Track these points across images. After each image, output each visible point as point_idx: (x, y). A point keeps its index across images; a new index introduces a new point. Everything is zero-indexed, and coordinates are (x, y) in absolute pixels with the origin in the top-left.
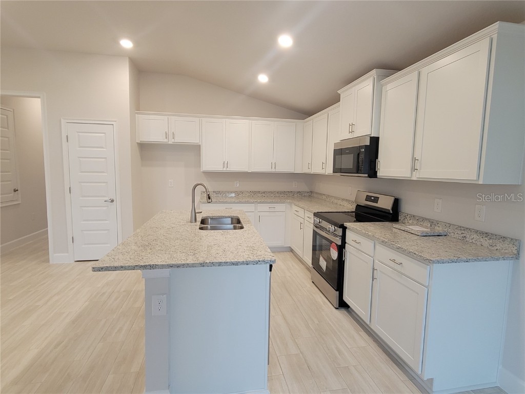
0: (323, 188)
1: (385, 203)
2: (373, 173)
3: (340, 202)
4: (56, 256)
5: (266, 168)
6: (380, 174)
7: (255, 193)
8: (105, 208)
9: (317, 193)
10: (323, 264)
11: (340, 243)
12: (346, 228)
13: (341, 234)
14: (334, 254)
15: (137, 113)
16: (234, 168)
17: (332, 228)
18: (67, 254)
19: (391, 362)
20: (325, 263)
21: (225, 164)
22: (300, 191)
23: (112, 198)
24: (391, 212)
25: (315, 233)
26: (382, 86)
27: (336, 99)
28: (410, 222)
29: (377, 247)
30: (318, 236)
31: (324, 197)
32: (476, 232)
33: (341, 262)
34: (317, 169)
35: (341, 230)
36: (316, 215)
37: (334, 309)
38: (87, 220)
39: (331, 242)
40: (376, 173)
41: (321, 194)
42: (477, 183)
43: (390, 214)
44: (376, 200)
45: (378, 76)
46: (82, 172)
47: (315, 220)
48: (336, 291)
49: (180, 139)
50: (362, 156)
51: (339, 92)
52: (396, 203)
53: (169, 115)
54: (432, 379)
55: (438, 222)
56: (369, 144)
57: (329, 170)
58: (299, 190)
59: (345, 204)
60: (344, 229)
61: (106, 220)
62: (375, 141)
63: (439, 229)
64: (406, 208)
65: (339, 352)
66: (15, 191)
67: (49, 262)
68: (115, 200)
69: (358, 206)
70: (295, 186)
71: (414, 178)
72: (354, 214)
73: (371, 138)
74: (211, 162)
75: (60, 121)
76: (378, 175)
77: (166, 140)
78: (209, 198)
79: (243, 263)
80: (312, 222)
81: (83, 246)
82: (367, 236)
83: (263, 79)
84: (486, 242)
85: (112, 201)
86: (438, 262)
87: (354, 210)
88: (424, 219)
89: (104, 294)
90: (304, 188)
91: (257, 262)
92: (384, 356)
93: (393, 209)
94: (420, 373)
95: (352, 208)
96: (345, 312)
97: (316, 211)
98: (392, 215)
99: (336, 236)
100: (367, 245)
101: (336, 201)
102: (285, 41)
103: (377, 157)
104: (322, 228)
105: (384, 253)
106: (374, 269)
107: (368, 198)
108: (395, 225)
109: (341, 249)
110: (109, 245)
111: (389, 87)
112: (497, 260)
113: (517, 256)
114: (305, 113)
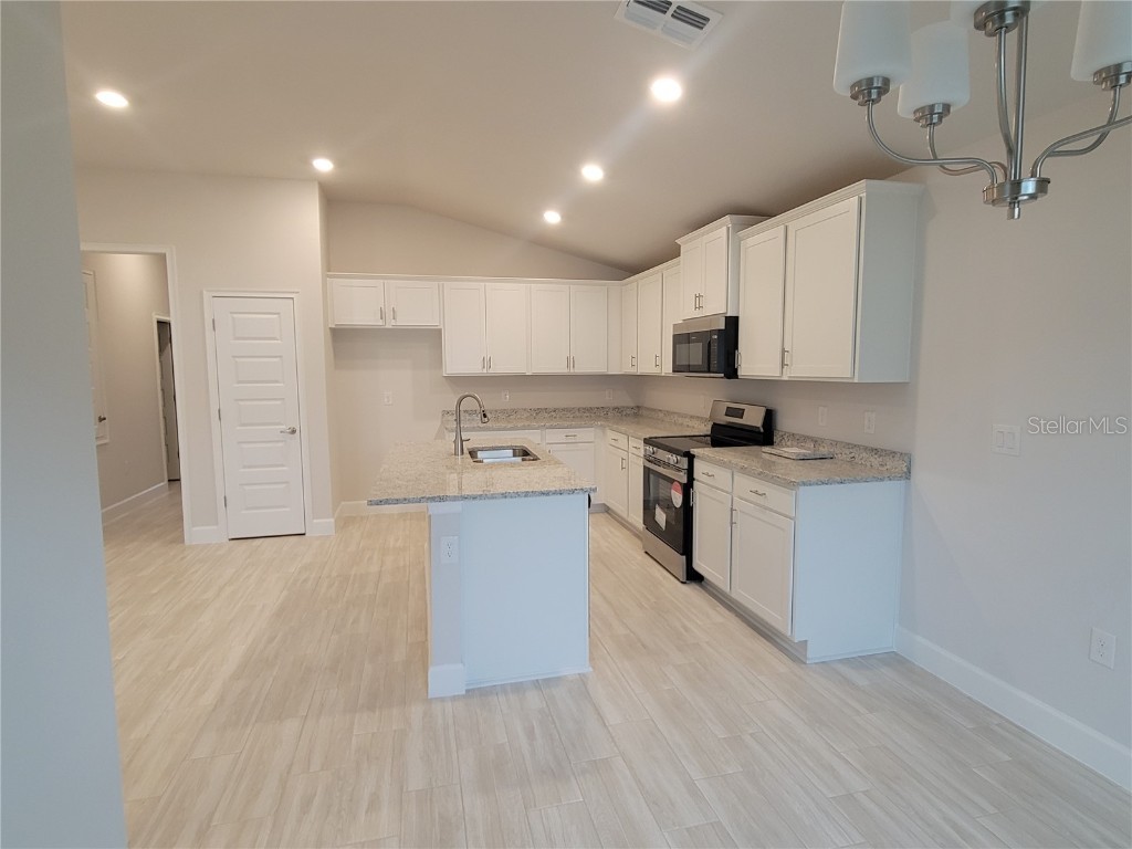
0: (658, 399)
1: (753, 418)
2: (731, 372)
3: (686, 421)
4: (196, 532)
5: (560, 368)
6: (741, 372)
7: (538, 411)
8: (280, 444)
9: (648, 409)
10: (661, 517)
11: (685, 480)
12: (693, 456)
13: (686, 467)
14: (678, 500)
15: (331, 277)
16: (500, 368)
17: (673, 458)
18: (215, 527)
19: (758, 636)
20: (664, 516)
21: (486, 362)
22: (619, 405)
23: (292, 426)
24: (762, 430)
25: (647, 471)
26: (740, 240)
27: (674, 253)
28: (789, 443)
29: (735, 477)
30: (651, 476)
31: (661, 415)
32: (866, 448)
33: (687, 509)
34: (647, 367)
35: (685, 460)
36: (647, 441)
37: (680, 584)
38: (250, 467)
39: (672, 481)
40: (736, 370)
41: (654, 410)
42: (851, 381)
43: (759, 433)
44: (740, 413)
45: (734, 225)
46: (239, 382)
47: (645, 450)
48: (682, 554)
49: (404, 321)
50: (715, 347)
51: (678, 241)
52: (770, 416)
53: (385, 278)
54: (806, 641)
55: (823, 440)
56: (723, 327)
57: (667, 368)
58: (616, 405)
59: (695, 423)
60: (691, 458)
61: (282, 465)
62: (733, 323)
63: (824, 451)
64: (784, 424)
65: (686, 629)
66: (101, 419)
67: (183, 541)
68: (298, 432)
69: (716, 426)
70: (608, 398)
71: (785, 378)
72: (709, 438)
73: (727, 319)
74: (461, 359)
75: (201, 293)
76: (739, 373)
77: (381, 323)
78: (485, 416)
79: (555, 493)
80: (642, 453)
81: (244, 512)
82: (722, 464)
83: (552, 217)
84: (876, 461)
85: (294, 432)
86: (804, 484)
87: (709, 433)
88: (806, 438)
89: (305, 581)
90: (625, 400)
91: (573, 491)
92: (749, 631)
93: (764, 426)
94: (789, 633)
95: (706, 429)
96: (697, 587)
97: (647, 436)
98: (764, 435)
99: (679, 470)
100: (722, 476)
101: (680, 420)
102: (592, 173)
103: (736, 346)
104: (657, 462)
105: (745, 484)
106: (732, 510)
107: (730, 412)
108: (767, 449)
109: (687, 488)
110: (287, 509)
111: (750, 241)
112: (882, 480)
113: (908, 474)
114: (626, 270)
